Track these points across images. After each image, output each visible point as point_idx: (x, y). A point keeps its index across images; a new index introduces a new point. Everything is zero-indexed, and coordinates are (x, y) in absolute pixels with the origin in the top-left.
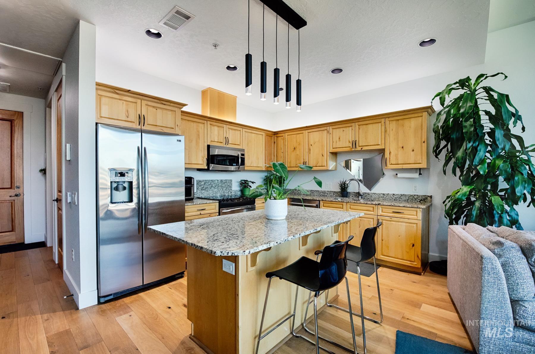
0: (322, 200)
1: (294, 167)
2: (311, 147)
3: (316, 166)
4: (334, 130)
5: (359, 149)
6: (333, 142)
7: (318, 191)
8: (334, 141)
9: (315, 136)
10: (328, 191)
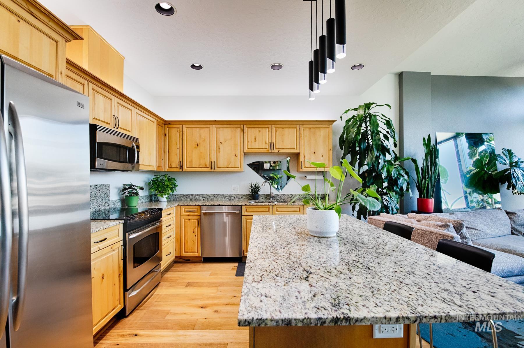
0: (246, 205)
1: (196, 167)
2: (221, 146)
3: (228, 167)
4: (249, 129)
5: (276, 151)
6: (248, 142)
7: (223, 195)
8: (249, 140)
9: (225, 133)
10: (235, 195)
